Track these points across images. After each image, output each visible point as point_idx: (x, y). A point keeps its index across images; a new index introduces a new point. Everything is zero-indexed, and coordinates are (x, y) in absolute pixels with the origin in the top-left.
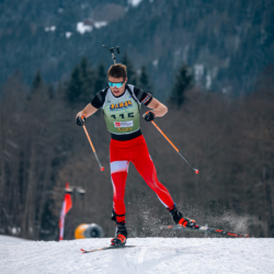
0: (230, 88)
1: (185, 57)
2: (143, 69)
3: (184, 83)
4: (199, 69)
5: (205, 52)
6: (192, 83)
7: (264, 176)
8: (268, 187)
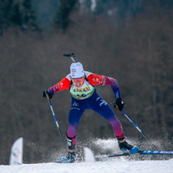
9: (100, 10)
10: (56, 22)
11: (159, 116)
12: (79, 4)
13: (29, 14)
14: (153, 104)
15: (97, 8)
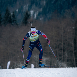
0: (43, 18)
1: (27, 8)
2: (13, 12)
3: (27, 17)
4: (32, 12)
5: (34, 6)
6: (30, 17)
7: (55, 47)
8: (56, 51)
9: (37, 18)
10: (23, 22)
11: (56, 53)
12: (31, 16)
13: (14, 19)
14: (54, 49)
15: (36, 18)
